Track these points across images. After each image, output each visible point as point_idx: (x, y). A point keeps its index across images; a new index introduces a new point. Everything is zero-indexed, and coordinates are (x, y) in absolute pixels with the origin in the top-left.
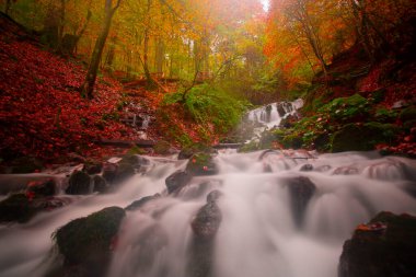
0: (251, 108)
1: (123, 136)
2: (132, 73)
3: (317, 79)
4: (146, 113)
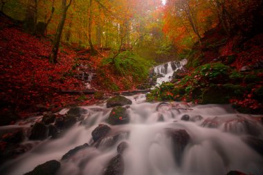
0: (155, 65)
1: (75, 87)
2: (82, 45)
3: (195, 47)
4: (90, 71)
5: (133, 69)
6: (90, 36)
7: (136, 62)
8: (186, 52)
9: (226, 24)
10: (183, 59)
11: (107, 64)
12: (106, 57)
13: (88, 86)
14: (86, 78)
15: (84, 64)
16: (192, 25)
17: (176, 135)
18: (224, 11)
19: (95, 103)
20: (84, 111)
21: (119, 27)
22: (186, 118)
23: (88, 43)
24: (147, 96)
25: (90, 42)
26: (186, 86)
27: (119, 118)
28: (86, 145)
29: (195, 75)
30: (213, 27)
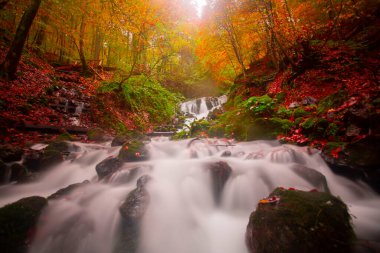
0: (183, 101)
1: (52, 121)
2: (66, 57)
3: (238, 80)
4: (80, 99)
5: (151, 103)
6: (81, 43)
7: (156, 93)
8: (226, 87)
9: (275, 55)
10: (221, 95)
11: (110, 91)
12: (108, 81)
14: (72, 110)
15: (69, 87)
16: (235, 49)
18: (273, 38)
21: (131, 37)
23: (77, 55)
25: (81, 54)
30: (261, 57)
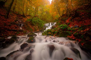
0: (46, 23)
1: (16, 28)
2: (20, 13)
3: (59, 19)
4: (22, 23)
5: (38, 24)
6: (23, 10)
7: (39, 21)
8: (56, 20)
9: (68, 13)
11: (29, 21)
12: (29, 19)
13: (21, 28)
14: (20, 25)
15: (20, 20)
16: (58, 12)
17: (51, 47)
18: (68, 9)
19: (23, 35)
20: (18, 38)
21: (34, 8)
22: (54, 41)
23: (22, 12)
24: (42, 33)
25: (23, 12)
26: (55, 31)
27: (32, 41)
28: (18, 50)
29: (58, 28)
30: (65, 13)
